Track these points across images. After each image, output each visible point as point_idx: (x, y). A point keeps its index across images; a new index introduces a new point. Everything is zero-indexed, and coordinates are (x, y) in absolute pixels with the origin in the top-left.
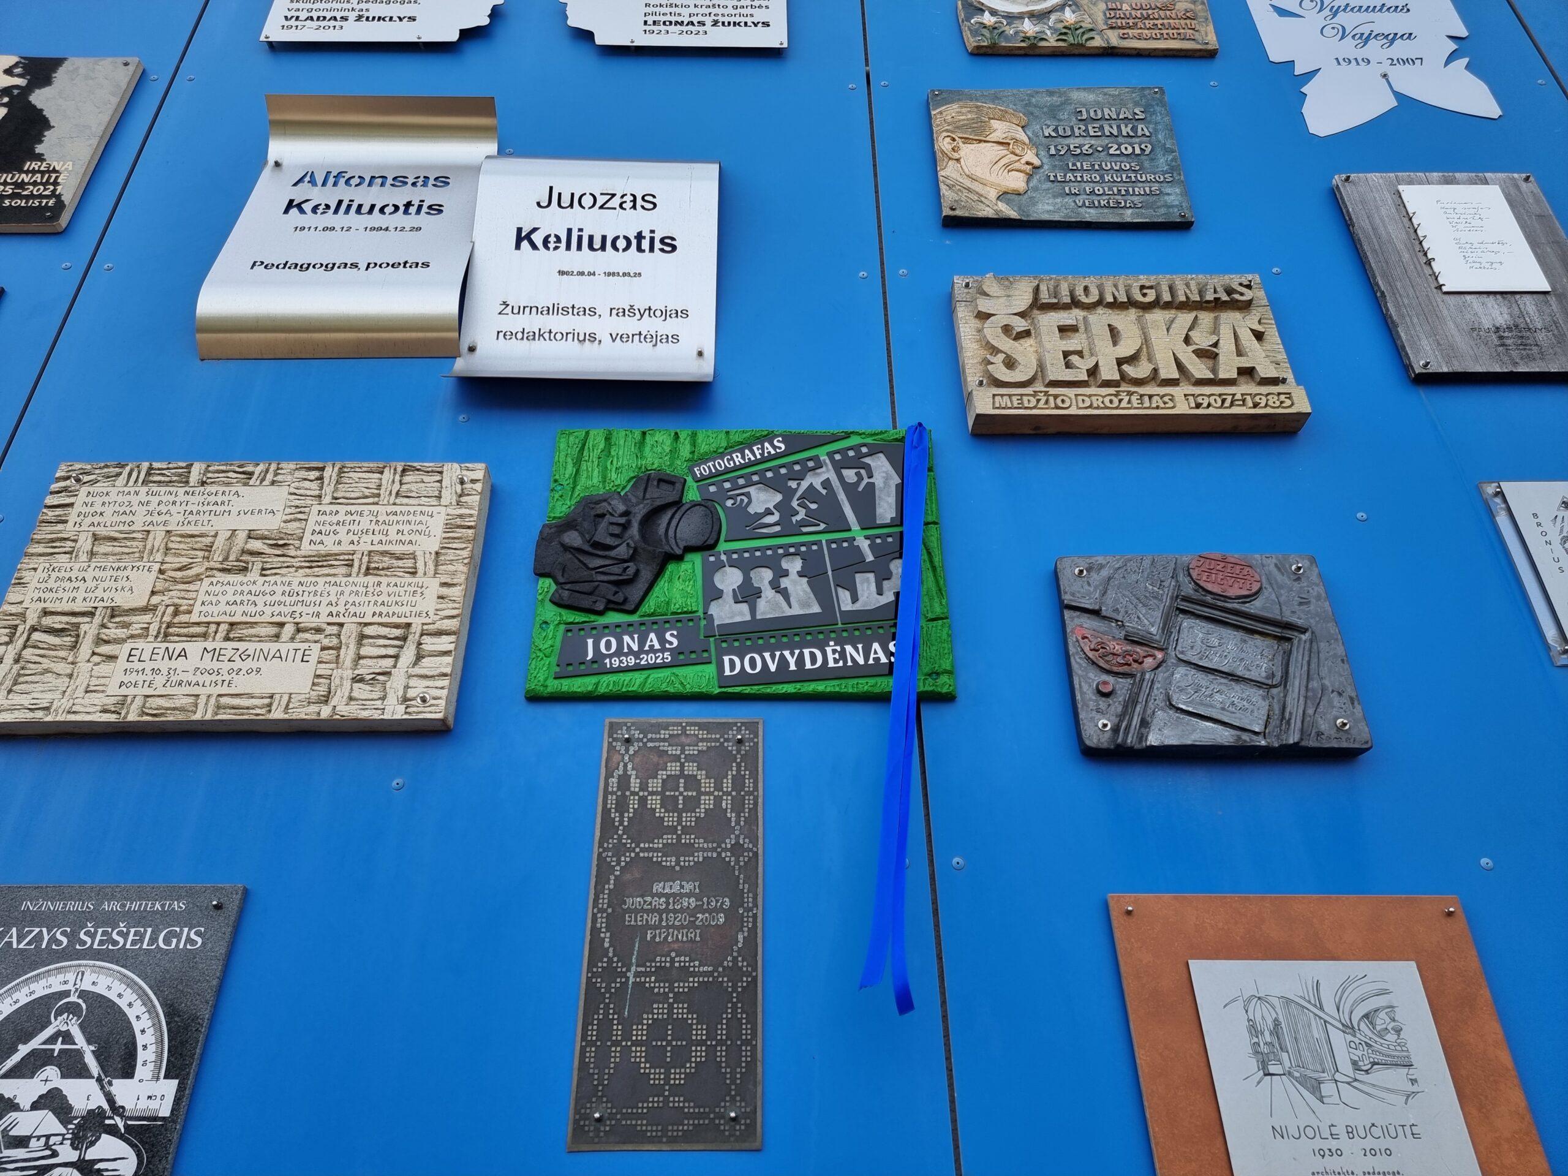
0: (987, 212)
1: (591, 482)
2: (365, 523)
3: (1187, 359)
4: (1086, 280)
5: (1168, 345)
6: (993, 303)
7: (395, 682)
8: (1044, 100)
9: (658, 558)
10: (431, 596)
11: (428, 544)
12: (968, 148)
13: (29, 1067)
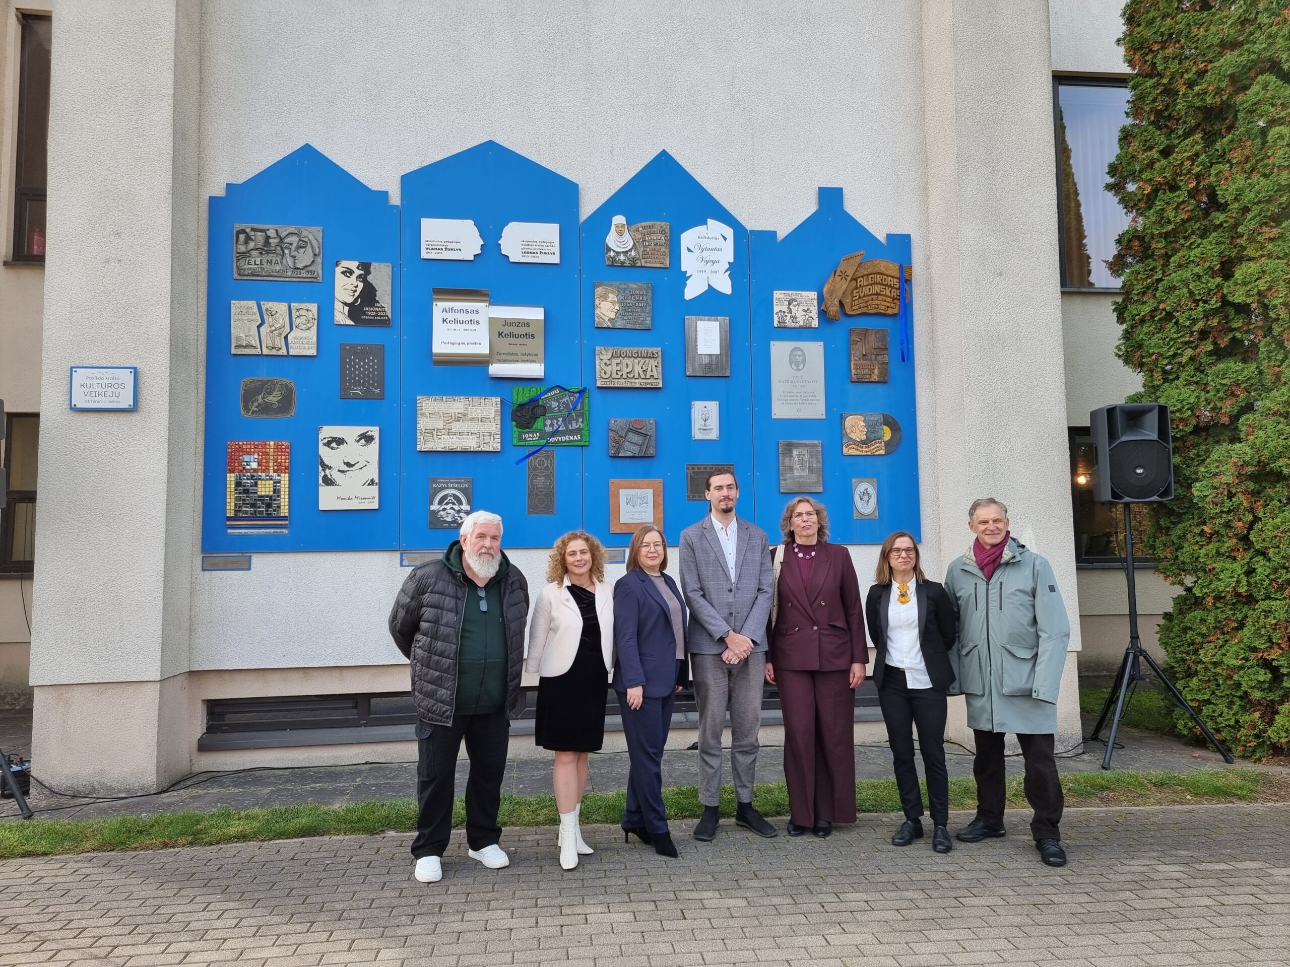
0: (605, 326)
1: (521, 400)
2: (479, 411)
3: (641, 373)
4: (624, 349)
5: (638, 369)
6: (603, 356)
7: (491, 444)
8: (624, 286)
9: (535, 418)
10: (494, 427)
11: (492, 416)
12: (602, 303)
13: (447, 504)
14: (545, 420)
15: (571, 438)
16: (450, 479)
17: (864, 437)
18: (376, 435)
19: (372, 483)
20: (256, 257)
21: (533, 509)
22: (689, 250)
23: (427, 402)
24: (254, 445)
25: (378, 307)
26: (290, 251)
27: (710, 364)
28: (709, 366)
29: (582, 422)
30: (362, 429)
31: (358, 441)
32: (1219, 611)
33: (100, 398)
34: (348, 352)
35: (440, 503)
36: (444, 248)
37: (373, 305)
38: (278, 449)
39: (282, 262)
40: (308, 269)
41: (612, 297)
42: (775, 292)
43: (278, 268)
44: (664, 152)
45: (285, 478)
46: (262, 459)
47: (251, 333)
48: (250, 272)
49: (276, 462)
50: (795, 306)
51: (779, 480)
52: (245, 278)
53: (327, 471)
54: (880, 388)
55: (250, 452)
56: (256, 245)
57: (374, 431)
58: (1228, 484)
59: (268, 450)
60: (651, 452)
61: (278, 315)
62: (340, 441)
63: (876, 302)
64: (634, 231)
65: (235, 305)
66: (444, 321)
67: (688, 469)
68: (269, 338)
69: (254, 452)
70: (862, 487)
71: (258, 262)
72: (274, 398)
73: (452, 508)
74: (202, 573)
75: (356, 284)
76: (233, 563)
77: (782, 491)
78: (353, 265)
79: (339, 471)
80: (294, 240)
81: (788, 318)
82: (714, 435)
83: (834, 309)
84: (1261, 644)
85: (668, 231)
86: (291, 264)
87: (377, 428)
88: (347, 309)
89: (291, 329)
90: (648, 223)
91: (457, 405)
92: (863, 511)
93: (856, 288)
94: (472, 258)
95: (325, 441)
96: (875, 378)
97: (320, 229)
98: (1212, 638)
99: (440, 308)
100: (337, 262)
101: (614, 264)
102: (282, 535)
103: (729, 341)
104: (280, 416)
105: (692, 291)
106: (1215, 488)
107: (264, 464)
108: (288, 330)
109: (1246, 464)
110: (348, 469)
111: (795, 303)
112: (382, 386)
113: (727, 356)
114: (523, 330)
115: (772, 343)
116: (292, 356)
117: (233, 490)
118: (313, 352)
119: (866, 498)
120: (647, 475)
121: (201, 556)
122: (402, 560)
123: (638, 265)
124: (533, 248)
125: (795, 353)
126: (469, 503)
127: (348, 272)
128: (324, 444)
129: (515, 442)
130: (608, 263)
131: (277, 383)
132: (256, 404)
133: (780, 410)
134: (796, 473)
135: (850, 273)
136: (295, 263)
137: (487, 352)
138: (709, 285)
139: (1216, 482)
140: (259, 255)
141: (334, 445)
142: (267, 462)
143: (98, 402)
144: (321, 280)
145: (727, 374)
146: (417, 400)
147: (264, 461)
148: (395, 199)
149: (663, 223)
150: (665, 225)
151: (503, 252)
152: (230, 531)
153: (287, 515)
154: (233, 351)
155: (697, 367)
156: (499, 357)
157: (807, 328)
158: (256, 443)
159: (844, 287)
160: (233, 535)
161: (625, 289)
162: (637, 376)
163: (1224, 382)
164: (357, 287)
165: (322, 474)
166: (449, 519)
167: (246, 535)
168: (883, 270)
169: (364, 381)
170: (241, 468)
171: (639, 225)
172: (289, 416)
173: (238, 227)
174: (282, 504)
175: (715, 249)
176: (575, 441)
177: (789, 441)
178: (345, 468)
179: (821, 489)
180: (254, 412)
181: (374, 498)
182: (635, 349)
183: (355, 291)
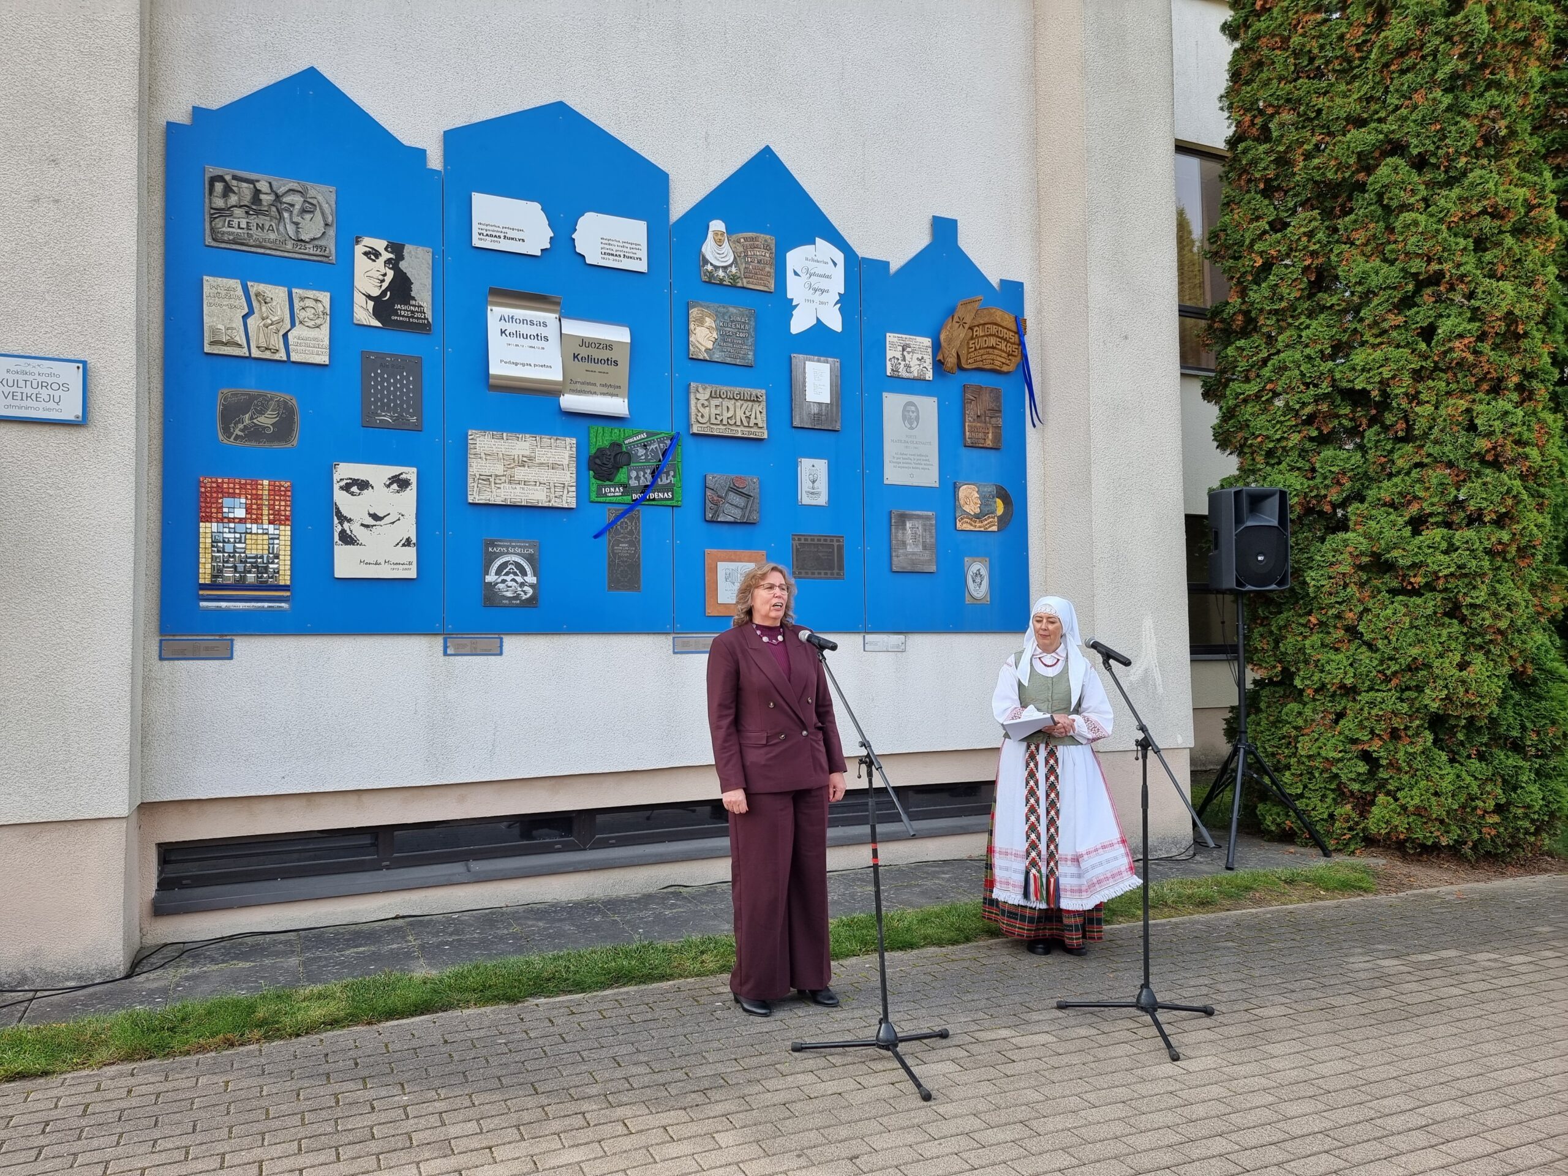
0: (701, 357)
1: (600, 444)
2: (549, 455)
3: (744, 419)
4: (724, 389)
5: (740, 414)
6: (700, 395)
7: (564, 498)
8: (722, 310)
9: (617, 468)
10: (568, 477)
11: (566, 462)
12: (698, 329)
13: (507, 574)
14: (629, 471)
15: (661, 495)
16: (511, 542)
17: (978, 511)
18: (413, 479)
19: (408, 543)
20: (240, 218)
21: (615, 583)
22: (796, 274)
23: (482, 438)
24: (240, 483)
25: (415, 306)
26: (291, 215)
27: (819, 414)
28: (817, 417)
29: (674, 476)
30: (395, 470)
31: (388, 486)
32: (1318, 703)
33: (29, 403)
34: (371, 362)
35: (498, 572)
36: (502, 235)
37: (407, 303)
38: (274, 491)
39: (278, 230)
40: (316, 242)
41: (709, 322)
42: (888, 335)
43: (272, 236)
44: (767, 150)
45: (286, 531)
46: (251, 504)
47: (234, 325)
48: (231, 237)
49: (273, 509)
50: (909, 353)
51: (891, 556)
52: (223, 245)
53: (346, 525)
54: (992, 456)
55: (234, 493)
56: (240, 200)
57: (411, 473)
58: (1344, 574)
59: (260, 492)
60: (755, 517)
61: (274, 303)
62: (364, 485)
63: (991, 357)
64: (734, 242)
65: (209, 283)
66: (503, 332)
67: (793, 539)
68: (261, 335)
69: (240, 495)
70: (976, 567)
71: (243, 225)
72: (267, 420)
73: (513, 580)
74: (160, 663)
75: (383, 271)
76: (207, 649)
77: (895, 569)
78: (380, 245)
79: (362, 525)
80: (297, 199)
81: (902, 366)
82: (822, 500)
83: (951, 361)
84: (1364, 736)
85: (773, 246)
86: (292, 233)
87: (415, 470)
88: (371, 304)
89: (293, 325)
90: (750, 234)
91: (521, 446)
92: (975, 594)
93: (972, 338)
94: (539, 253)
95: (343, 483)
96: (989, 443)
97: (333, 189)
98: (1306, 731)
99: (496, 314)
100: (358, 238)
101: (711, 281)
102: (281, 611)
103: (841, 386)
104: (276, 446)
105: (799, 323)
106: (1330, 578)
107: (254, 512)
108: (289, 327)
109: (1362, 554)
110: (374, 523)
111: (909, 349)
112: (419, 412)
113: (837, 405)
114: (604, 354)
115: (885, 394)
116: (294, 362)
117: (209, 545)
118: (324, 359)
119: (978, 580)
120: (747, 546)
121: (158, 639)
122: (445, 648)
123: (740, 284)
124: (615, 248)
125: (908, 408)
126: (535, 574)
127: (372, 254)
128: (342, 488)
129: (593, 497)
130: (705, 278)
131: (272, 399)
132: (241, 426)
133: (893, 475)
134: (909, 549)
135: (968, 320)
136: (297, 232)
137: (560, 378)
138: (818, 319)
139: (1331, 571)
140: (244, 215)
141: (354, 489)
142: (260, 508)
143: (27, 408)
144: (333, 258)
145: (838, 428)
146: (466, 435)
147: (254, 507)
148: (435, 161)
149: (768, 237)
150: (770, 239)
151: (578, 250)
152: (203, 604)
153: (288, 583)
154: (207, 349)
155: (805, 417)
156: (573, 386)
157: (920, 380)
158: (243, 482)
159: (962, 336)
160: (207, 610)
161: (724, 314)
162: (739, 423)
163: (1333, 469)
164: (385, 275)
165: (338, 529)
166: (509, 594)
167: (227, 611)
168: (999, 320)
169: (396, 405)
170: (220, 515)
171: (741, 235)
172: (289, 446)
173: (212, 171)
174: (282, 568)
175: (824, 276)
176: (666, 499)
177: (901, 511)
178: (371, 521)
179: (933, 568)
180: (237, 437)
181: (410, 563)
182: (737, 390)
183: (383, 281)
